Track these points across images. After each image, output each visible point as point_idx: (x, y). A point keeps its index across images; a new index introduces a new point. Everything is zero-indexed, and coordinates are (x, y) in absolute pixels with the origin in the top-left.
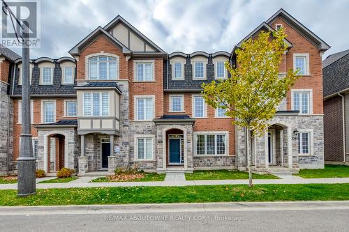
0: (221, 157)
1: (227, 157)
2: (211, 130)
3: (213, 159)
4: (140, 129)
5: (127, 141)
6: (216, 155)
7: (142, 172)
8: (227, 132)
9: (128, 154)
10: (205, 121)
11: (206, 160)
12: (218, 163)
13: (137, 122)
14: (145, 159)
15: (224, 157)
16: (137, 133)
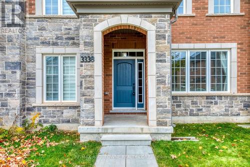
0: (220, 97)
1: (233, 97)
2: (200, 41)
3: (204, 101)
4: (49, 35)
5: (17, 59)
6: (209, 91)
7: (53, 129)
8: (234, 45)
9: (18, 90)
10: (187, 21)
11: (188, 102)
12: (215, 109)
13: (41, 19)
14: (60, 101)
15: (226, 97)
16: (43, 43)
